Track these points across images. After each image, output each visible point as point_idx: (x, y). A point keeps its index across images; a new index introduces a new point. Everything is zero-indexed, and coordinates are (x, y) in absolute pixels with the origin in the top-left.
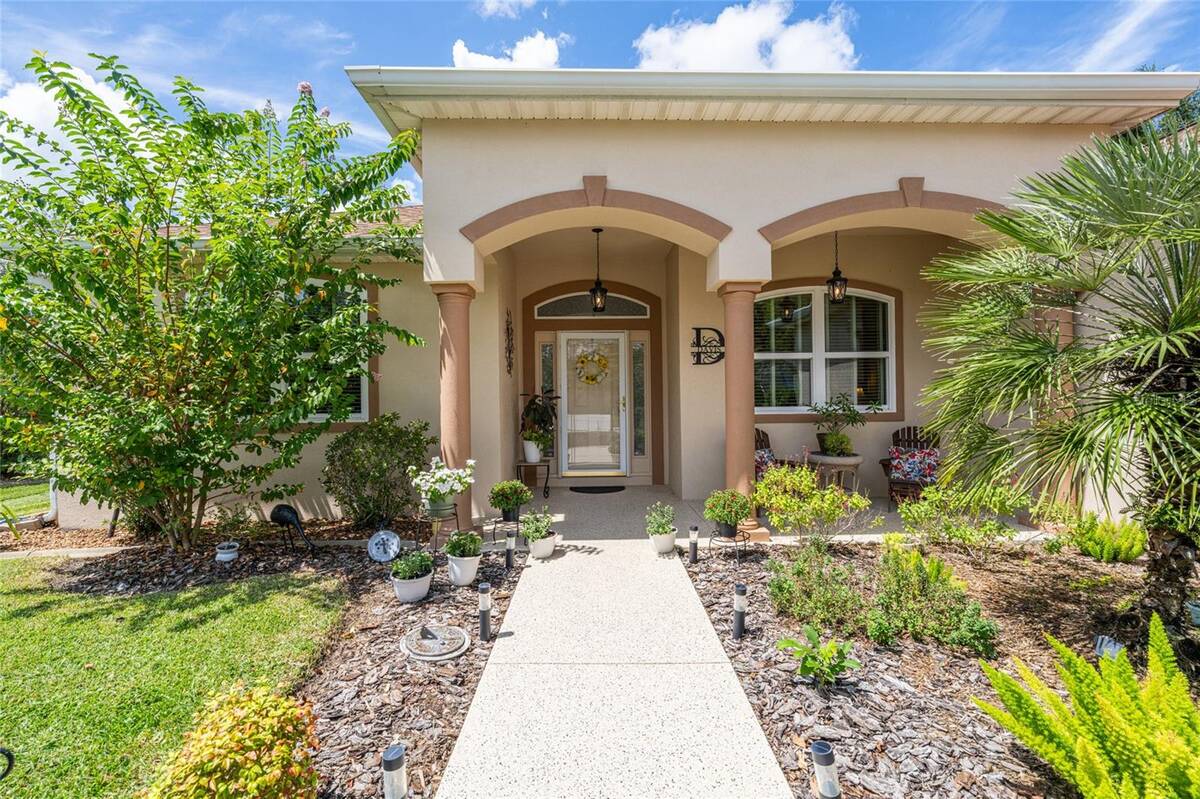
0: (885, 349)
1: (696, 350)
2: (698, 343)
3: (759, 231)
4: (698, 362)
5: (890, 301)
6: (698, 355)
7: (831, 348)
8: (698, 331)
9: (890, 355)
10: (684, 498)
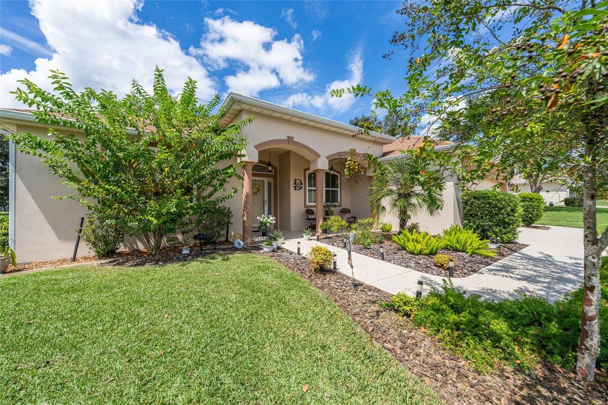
0: (338, 188)
1: (295, 185)
2: (295, 184)
3: (326, 157)
4: (295, 189)
5: (339, 175)
6: (295, 187)
7: (326, 187)
8: (295, 180)
9: (339, 189)
10: (292, 230)
